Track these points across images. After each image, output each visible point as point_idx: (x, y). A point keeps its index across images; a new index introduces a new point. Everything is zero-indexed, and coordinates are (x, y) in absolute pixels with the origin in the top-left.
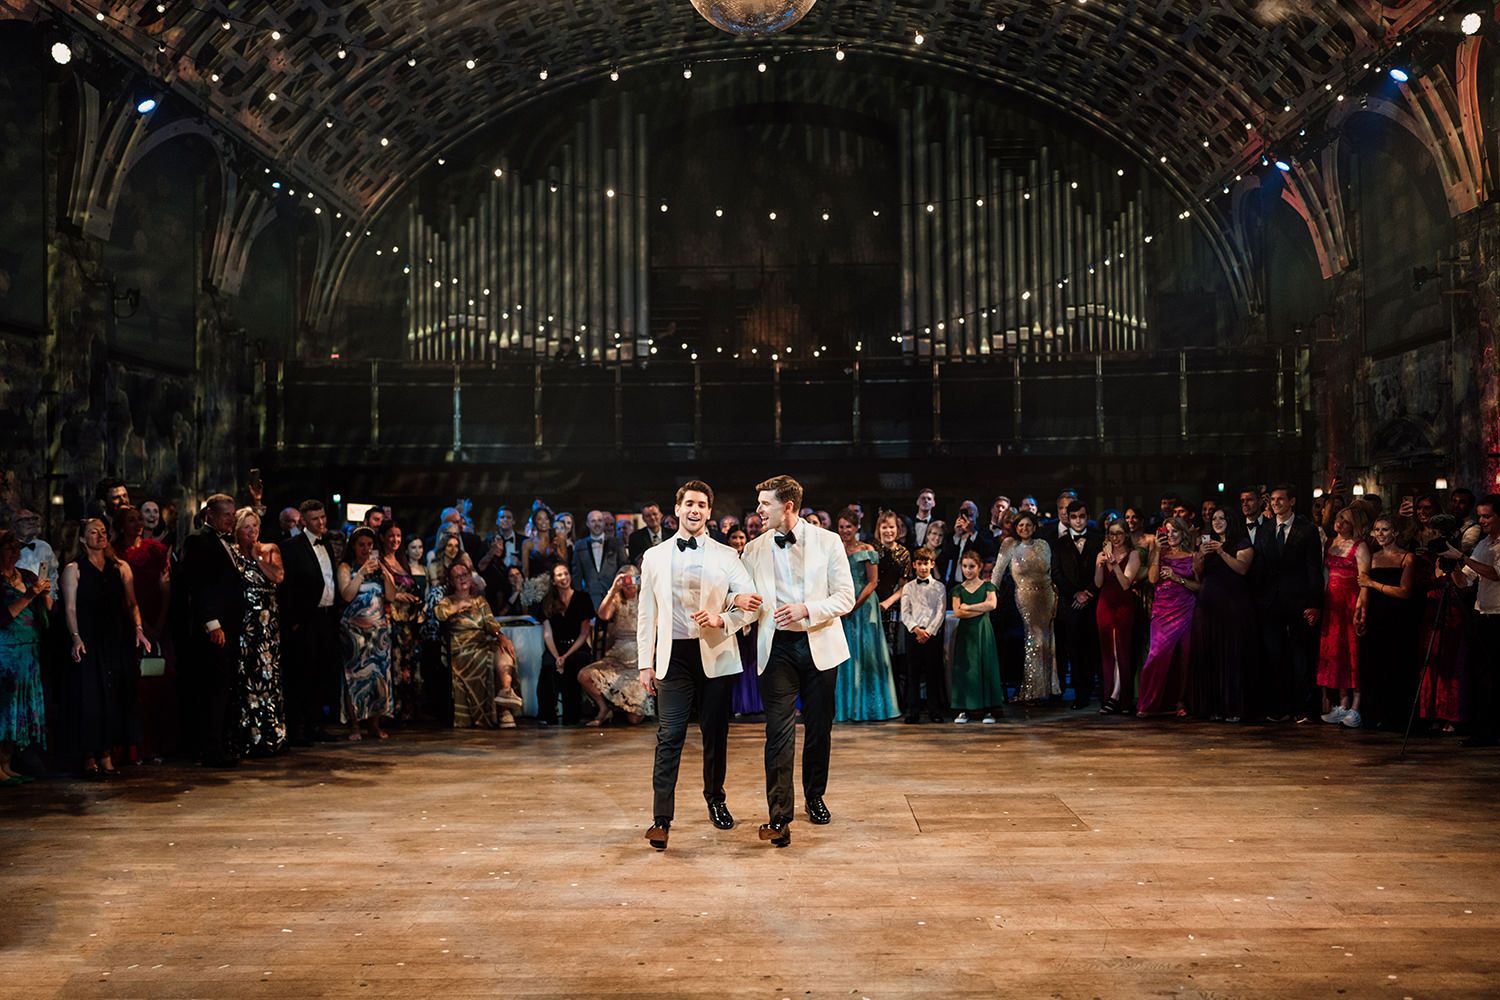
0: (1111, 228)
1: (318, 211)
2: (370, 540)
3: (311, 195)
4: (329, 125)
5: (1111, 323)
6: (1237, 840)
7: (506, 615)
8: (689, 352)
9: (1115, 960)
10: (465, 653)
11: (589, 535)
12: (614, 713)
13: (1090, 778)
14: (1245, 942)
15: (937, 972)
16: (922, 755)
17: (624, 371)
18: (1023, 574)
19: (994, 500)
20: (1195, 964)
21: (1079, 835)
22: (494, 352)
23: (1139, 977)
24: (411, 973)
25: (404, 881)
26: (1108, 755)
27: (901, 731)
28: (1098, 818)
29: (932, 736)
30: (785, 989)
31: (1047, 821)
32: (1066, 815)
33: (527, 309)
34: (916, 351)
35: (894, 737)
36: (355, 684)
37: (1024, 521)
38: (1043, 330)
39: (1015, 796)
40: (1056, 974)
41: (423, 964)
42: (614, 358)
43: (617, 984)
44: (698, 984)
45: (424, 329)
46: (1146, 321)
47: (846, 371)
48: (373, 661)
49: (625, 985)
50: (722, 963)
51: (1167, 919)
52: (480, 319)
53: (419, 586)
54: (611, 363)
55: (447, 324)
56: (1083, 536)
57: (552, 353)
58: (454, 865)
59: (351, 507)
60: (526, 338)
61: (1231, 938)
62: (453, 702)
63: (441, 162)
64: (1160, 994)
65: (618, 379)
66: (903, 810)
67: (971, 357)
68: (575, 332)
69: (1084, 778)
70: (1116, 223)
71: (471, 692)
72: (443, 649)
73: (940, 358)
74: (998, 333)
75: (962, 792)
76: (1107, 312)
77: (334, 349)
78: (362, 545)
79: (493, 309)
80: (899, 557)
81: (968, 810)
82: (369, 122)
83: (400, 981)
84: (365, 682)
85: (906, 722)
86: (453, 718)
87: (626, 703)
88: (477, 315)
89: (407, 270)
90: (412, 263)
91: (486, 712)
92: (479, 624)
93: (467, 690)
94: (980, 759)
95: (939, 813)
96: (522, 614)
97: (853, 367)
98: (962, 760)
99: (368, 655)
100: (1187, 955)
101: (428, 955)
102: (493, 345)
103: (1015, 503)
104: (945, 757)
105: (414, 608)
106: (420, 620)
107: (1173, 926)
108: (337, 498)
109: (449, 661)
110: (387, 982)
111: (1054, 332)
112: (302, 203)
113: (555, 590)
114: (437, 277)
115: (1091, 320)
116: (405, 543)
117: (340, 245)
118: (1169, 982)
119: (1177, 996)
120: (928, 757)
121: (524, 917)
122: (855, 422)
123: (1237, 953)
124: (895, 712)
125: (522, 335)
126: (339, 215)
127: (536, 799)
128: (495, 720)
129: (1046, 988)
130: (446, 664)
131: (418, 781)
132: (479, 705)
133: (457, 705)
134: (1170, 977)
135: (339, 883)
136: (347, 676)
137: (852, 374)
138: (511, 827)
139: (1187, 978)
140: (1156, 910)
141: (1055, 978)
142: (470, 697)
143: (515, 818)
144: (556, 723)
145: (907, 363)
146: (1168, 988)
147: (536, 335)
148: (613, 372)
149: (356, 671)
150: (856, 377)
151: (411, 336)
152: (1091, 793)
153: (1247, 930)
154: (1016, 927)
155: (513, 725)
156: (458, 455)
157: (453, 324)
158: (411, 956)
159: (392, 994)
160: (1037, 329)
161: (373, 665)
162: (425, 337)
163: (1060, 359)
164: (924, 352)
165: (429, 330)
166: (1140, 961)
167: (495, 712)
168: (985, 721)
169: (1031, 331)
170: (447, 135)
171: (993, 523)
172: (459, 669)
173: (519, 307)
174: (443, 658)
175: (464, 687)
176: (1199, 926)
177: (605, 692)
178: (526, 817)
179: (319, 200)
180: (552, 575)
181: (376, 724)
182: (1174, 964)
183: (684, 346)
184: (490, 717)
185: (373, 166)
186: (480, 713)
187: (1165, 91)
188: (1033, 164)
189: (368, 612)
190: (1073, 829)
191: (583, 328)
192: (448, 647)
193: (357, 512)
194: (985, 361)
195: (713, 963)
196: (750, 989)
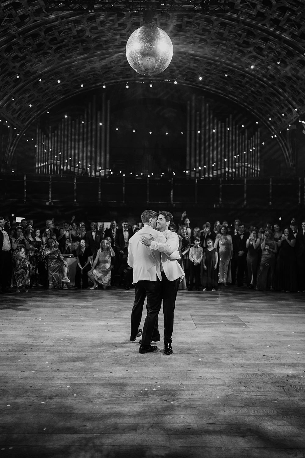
0: (250, 139)
1: (9, 127)
2: (21, 230)
3: (6, 122)
4: (13, 100)
5: (249, 169)
6: (295, 332)
7: (65, 254)
8: (122, 174)
9: (263, 374)
10: (53, 266)
11: (91, 230)
12: (99, 285)
13: (247, 310)
14: (303, 368)
15: (206, 377)
16: (194, 301)
17: (102, 179)
18: (223, 245)
19: (215, 222)
20: (288, 376)
21: (246, 330)
22: (62, 172)
23: (271, 381)
24: (37, 375)
25: (34, 342)
26: (251, 303)
27: (187, 293)
28: (251, 324)
29: (197, 295)
30: (158, 383)
31: (236, 324)
32: (241, 323)
33: (72, 159)
34: (190, 175)
35: (185, 295)
36: (17, 275)
37: (223, 228)
38: (229, 169)
39: (224, 316)
40: (245, 379)
41: (41, 371)
42: (99, 175)
43: (104, 380)
44: (130, 380)
45: (41, 164)
46: (260, 168)
47: (169, 181)
48: (22, 268)
49: (106, 380)
50: (137, 373)
51: (277, 359)
52: (58, 162)
53: (39, 245)
54: (98, 176)
55: (48, 163)
56: (243, 234)
57: (80, 173)
58: (50, 336)
59: (17, 218)
60: (72, 168)
61: (298, 367)
62: (49, 281)
63: (48, 112)
64: (278, 386)
65: (100, 181)
66: (190, 320)
67: (207, 177)
68: (87, 166)
69: (245, 310)
70: (251, 138)
71: (54, 278)
72: (46, 264)
73: (197, 178)
74: (215, 171)
75: (208, 314)
76: (248, 165)
77: (13, 170)
78: (19, 232)
79: (62, 159)
80: (187, 239)
81: (210, 320)
82: (25, 100)
83: (33, 377)
84: (20, 274)
85: (188, 290)
86: (49, 285)
87: (103, 282)
88: (57, 160)
89: (36, 146)
90: (37, 144)
91: (59, 284)
92: (57, 257)
93: (53, 277)
94: (212, 303)
95: (202, 321)
96: (70, 254)
97: (171, 179)
98: (207, 303)
99: (21, 266)
100: (285, 373)
101: (42, 368)
102: (62, 169)
103: (221, 223)
104: (201, 302)
105: (36, 252)
106: (38, 255)
107: (279, 362)
108: (13, 215)
109: (48, 268)
110: (29, 378)
111: (232, 170)
112: (4, 124)
113: (80, 247)
114: (45, 148)
115: (243, 168)
116: (35, 231)
117: (15, 137)
118: (281, 382)
119: (284, 387)
120: (197, 302)
121: (73, 355)
122: (172, 196)
123: (301, 372)
124: (186, 287)
125: (70, 167)
126: (15, 128)
127: (75, 313)
128: (62, 287)
129: (242, 384)
130: (46, 269)
131: (38, 307)
132: (57, 282)
133: (50, 282)
134: (281, 380)
135: (13, 342)
136: (14, 273)
137: (171, 182)
138: (68, 323)
139: (286, 381)
140: (273, 356)
141: (244, 380)
142: (54, 280)
143: (69, 320)
144: (81, 288)
145: (188, 179)
146: (281, 384)
147: (75, 167)
148: (98, 179)
149: (17, 271)
150: (172, 183)
151: (37, 166)
152: (248, 315)
153: (303, 364)
154: (230, 362)
155: (67, 288)
156: (50, 203)
157: (49, 163)
158: (37, 368)
159: (31, 382)
160: (227, 170)
161: (22, 270)
162: (41, 166)
163: (233, 179)
164: (193, 176)
165: (42, 164)
166: (271, 374)
167: (61, 284)
168: (212, 290)
169: (225, 170)
170: (50, 104)
171: (215, 229)
172: (50, 271)
173: (70, 158)
174: (46, 267)
175: (52, 276)
176: (288, 362)
177: (96, 279)
178: (72, 320)
179: (9, 123)
180: (80, 242)
181: (24, 288)
182: (281, 376)
183: (121, 172)
184: (60, 286)
185: (26, 113)
186: (57, 284)
187: (268, 99)
188: (227, 119)
189: (21, 253)
190: (244, 328)
191: (90, 165)
192: (47, 264)
193: (19, 220)
194: (211, 179)
195: (134, 373)
196: (147, 383)
